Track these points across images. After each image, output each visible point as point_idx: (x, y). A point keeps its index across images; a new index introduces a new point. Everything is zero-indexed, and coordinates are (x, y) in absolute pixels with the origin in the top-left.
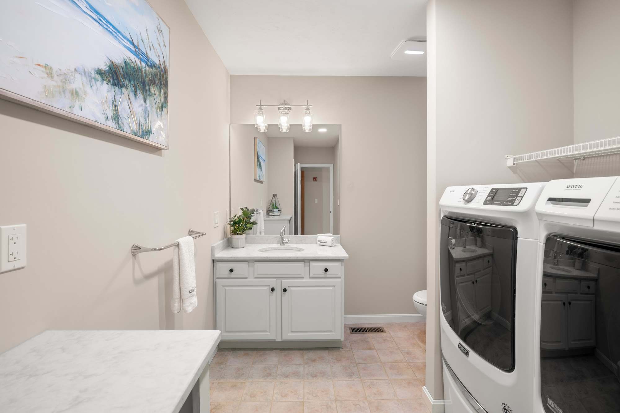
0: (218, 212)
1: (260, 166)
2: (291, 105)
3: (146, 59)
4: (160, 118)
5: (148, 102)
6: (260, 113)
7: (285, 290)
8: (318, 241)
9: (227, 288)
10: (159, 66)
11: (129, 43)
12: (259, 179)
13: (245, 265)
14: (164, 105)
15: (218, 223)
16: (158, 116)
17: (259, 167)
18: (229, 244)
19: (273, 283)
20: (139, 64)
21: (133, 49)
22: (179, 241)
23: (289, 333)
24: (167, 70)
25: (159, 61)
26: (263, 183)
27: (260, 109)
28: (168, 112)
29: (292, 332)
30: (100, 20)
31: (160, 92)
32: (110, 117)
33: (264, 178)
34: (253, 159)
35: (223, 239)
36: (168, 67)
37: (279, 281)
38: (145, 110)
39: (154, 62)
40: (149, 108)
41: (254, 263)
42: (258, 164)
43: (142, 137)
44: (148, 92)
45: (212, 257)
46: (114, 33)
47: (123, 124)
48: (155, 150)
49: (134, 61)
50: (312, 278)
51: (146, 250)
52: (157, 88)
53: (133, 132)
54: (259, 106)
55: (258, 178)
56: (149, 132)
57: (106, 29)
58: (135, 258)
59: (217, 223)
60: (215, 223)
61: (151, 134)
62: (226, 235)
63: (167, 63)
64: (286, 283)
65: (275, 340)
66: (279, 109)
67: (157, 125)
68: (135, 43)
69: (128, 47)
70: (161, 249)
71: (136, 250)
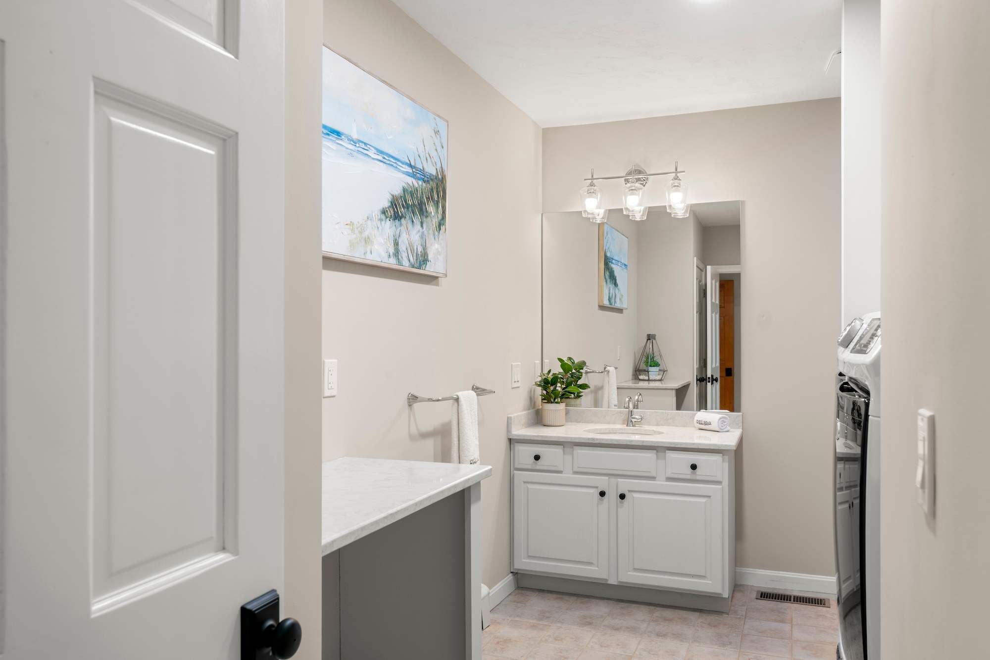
0: (520, 363)
1: (613, 278)
2: (648, 173)
3: (422, 175)
4: (437, 239)
5: (424, 225)
6: (591, 193)
7: (622, 497)
8: (695, 421)
9: (530, 486)
10: (436, 177)
11: (407, 167)
12: (611, 304)
13: (558, 451)
14: (442, 222)
15: (518, 381)
16: (435, 238)
17: (608, 280)
18: (538, 419)
19: (603, 483)
20: (416, 185)
21: (410, 171)
22: (458, 395)
23: (629, 571)
24: (445, 176)
25: (435, 170)
26: (624, 311)
27: (592, 186)
28: (446, 229)
29: (636, 570)
30: (384, 158)
31: (437, 208)
32: (391, 254)
33: (625, 300)
34: (596, 266)
35: (529, 409)
36: (446, 173)
37: (613, 480)
38: (422, 235)
39: (430, 174)
40: (426, 232)
41: (573, 448)
42: (607, 274)
43: (419, 268)
44: (425, 213)
45: (507, 434)
46: (395, 165)
47: (402, 258)
48: (431, 279)
49: (411, 185)
50: (669, 479)
51: (423, 400)
52: (434, 204)
53: (411, 264)
54: (590, 181)
55: (606, 302)
56: (426, 261)
57: (389, 164)
58: (411, 409)
59: (516, 380)
60: (513, 381)
61: (427, 262)
62: (535, 403)
63: (445, 167)
64: (624, 485)
65: (606, 580)
66: (627, 181)
67: (434, 249)
68: (413, 164)
69: (407, 172)
70: (438, 400)
71: (413, 399)
